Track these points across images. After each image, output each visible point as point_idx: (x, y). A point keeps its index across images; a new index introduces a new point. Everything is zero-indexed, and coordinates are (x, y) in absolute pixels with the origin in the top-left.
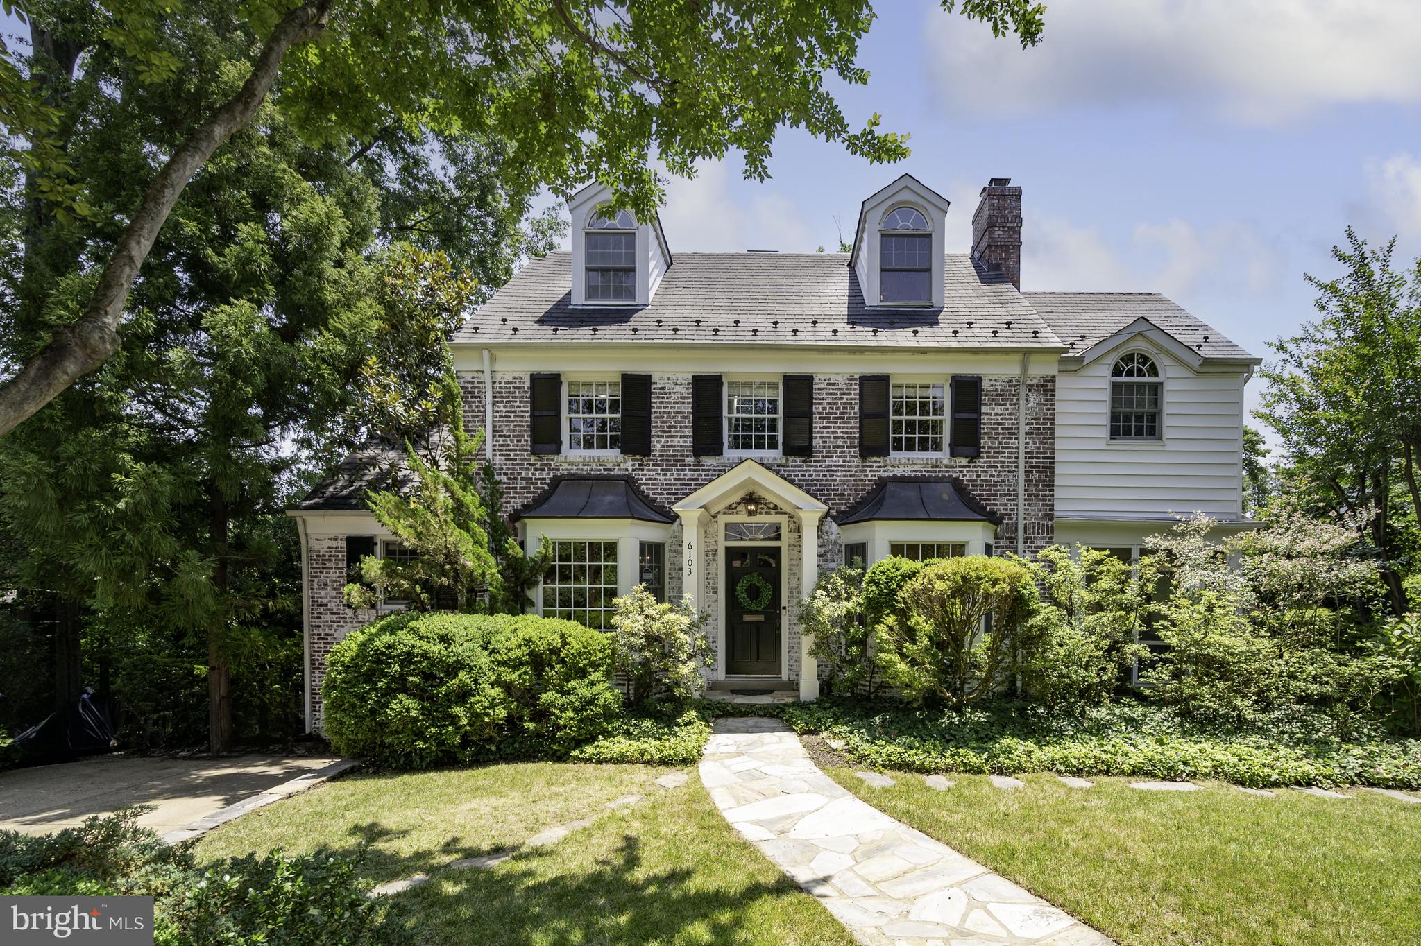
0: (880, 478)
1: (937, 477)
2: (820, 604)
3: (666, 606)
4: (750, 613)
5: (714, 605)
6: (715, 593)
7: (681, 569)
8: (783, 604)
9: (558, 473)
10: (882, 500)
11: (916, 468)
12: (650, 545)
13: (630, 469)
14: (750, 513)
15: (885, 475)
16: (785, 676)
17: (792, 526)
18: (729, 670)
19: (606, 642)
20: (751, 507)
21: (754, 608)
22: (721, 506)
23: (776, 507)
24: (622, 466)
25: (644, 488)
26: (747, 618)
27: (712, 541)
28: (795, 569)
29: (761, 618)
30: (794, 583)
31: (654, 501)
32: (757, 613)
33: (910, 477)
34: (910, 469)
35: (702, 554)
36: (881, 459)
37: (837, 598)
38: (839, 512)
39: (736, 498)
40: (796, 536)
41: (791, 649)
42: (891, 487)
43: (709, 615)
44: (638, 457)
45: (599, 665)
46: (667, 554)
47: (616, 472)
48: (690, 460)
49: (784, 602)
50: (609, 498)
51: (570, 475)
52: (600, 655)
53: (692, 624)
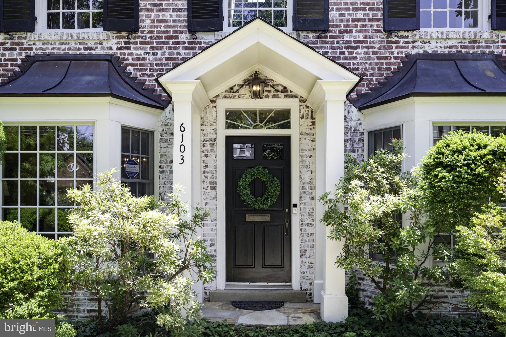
0: (408, 55)
1: (475, 54)
2: (357, 198)
3: (145, 200)
4: (254, 211)
5: (211, 203)
6: (214, 188)
7: (172, 162)
8: (293, 202)
9: (32, 53)
10: (414, 78)
11: (450, 43)
12: (136, 132)
13: (115, 47)
14: (256, 95)
15: (414, 52)
16: (296, 284)
17: (304, 111)
18: (229, 278)
19: (51, 253)
20: (257, 88)
21: (258, 206)
22: (221, 89)
23: (285, 90)
24: (105, 45)
25: (130, 69)
26: (250, 218)
27: (210, 129)
28: (308, 161)
29: (267, 218)
30: (307, 176)
31: (143, 83)
32: (263, 211)
33: (444, 54)
34: (444, 44)
35: (198, 144)
36: (410, 34)
37: (378, 190)
38: (359, 95)
39: (239, 79)
40: (309, 121)
41: (303, 253)
42: (422, 65)
43: (206, 215)
44: (124, 34)
45: (38, 288)
46: (157, 144)
47: (99, 51)
48: (184, 37)
49: (295, 199)
50: (88, 78)
51: (45, 55)
52: (37, 273)
53: (183, 226)
